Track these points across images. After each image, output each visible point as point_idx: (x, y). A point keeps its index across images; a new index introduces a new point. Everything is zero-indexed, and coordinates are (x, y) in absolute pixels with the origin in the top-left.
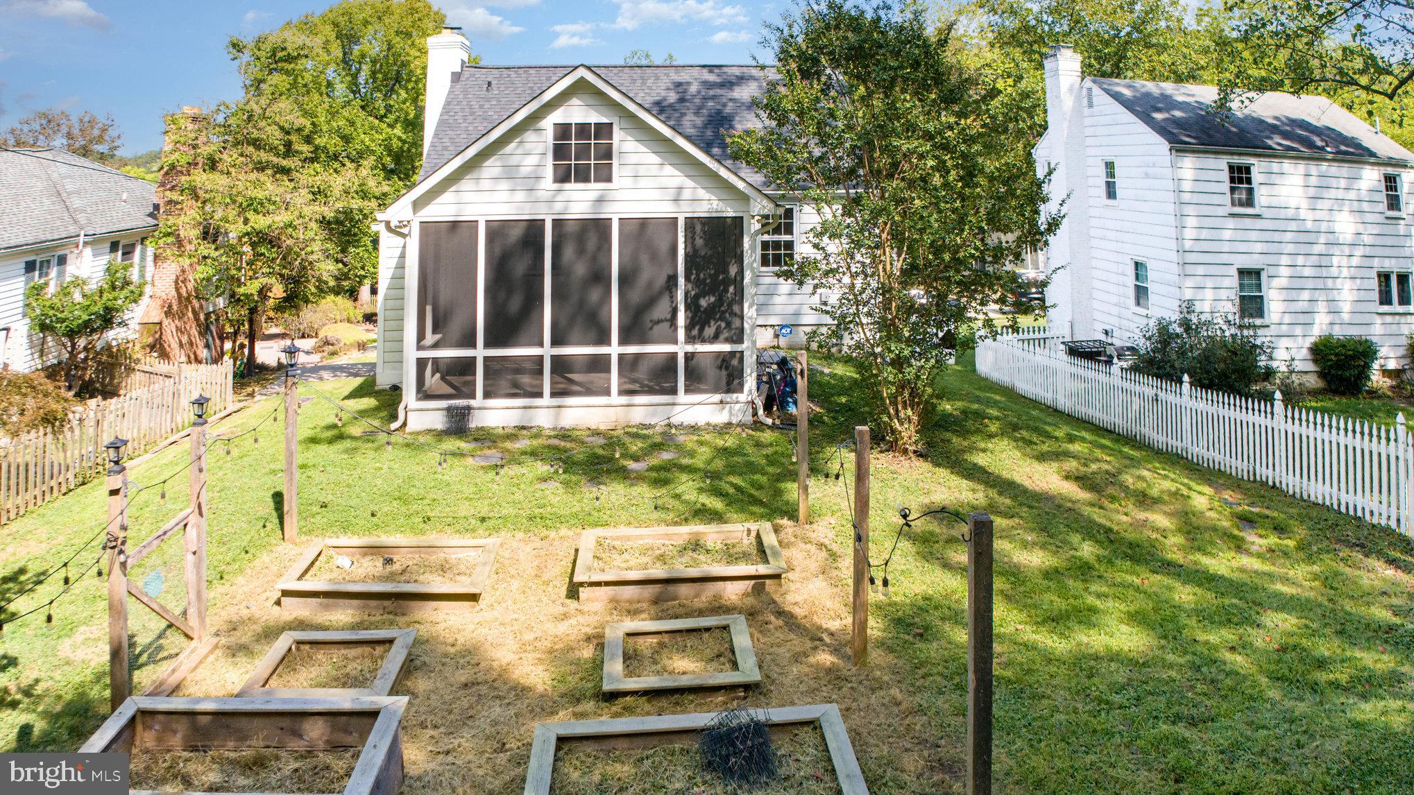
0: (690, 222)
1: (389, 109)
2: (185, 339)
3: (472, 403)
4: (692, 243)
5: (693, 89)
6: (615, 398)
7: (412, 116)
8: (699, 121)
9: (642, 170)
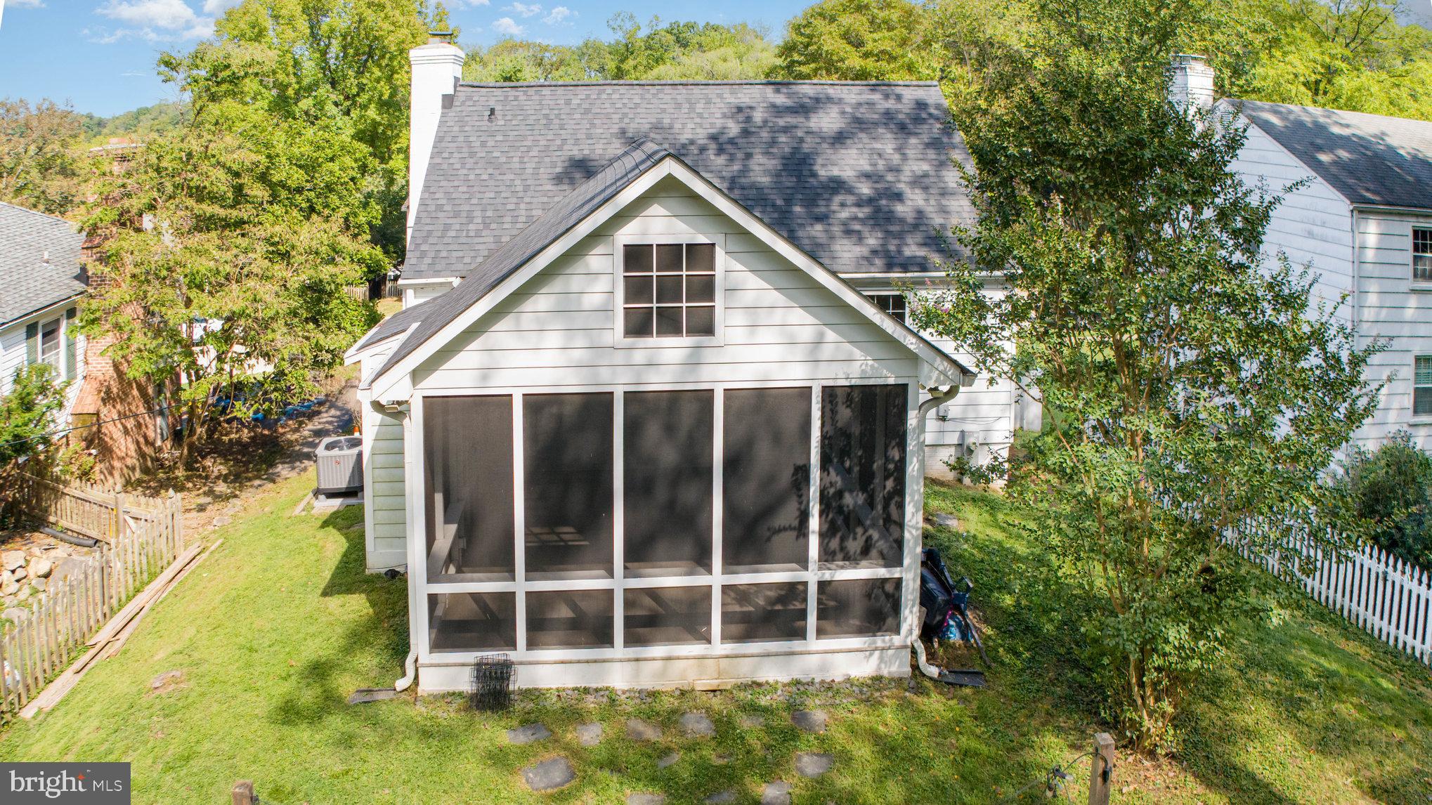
0: (830, 394)
1: (362, 88)
2: (130, 424)
3: (512, 655)
4: (833, 419)
5: (758, 116)
6: (719, 647)
7: (386, 97)
8: (773, 164)
9: (763, 316)
